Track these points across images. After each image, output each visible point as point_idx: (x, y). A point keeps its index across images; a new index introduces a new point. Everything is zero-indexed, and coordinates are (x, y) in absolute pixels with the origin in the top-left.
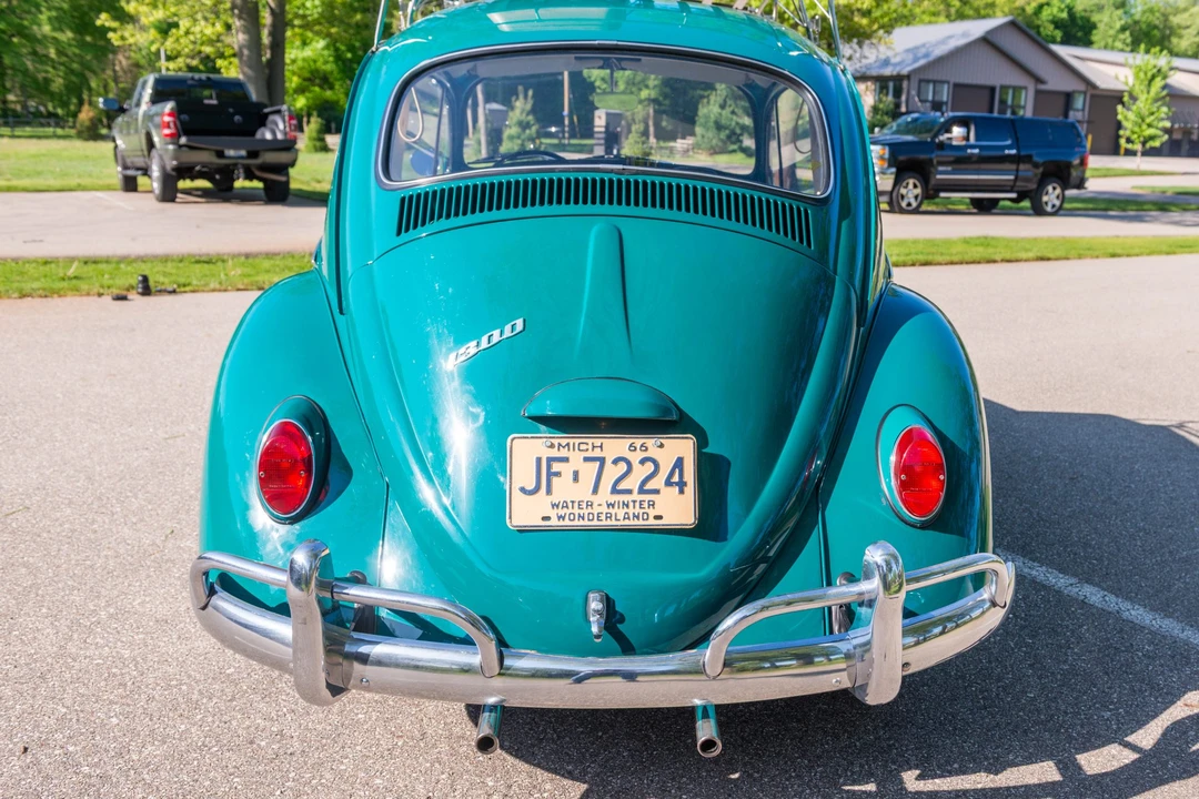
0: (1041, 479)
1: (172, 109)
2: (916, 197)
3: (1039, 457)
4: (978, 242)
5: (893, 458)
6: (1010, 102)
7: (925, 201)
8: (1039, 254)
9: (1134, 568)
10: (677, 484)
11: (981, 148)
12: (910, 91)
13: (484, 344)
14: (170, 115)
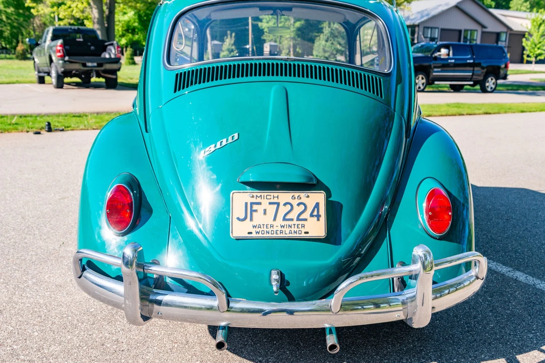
0: (492, 219)
1: (61, 43)
2: (423, 84)
3: (490, 209)
4: (454, 106)
5: (424, 205)
6: (469, 37)
7: (428, 86)
8: (485, 111)
9: (541, 263)
10: (316, 216)
11: (455, 59)
12: (419, 32)
13: (218, 146)
14: (60, 46)
